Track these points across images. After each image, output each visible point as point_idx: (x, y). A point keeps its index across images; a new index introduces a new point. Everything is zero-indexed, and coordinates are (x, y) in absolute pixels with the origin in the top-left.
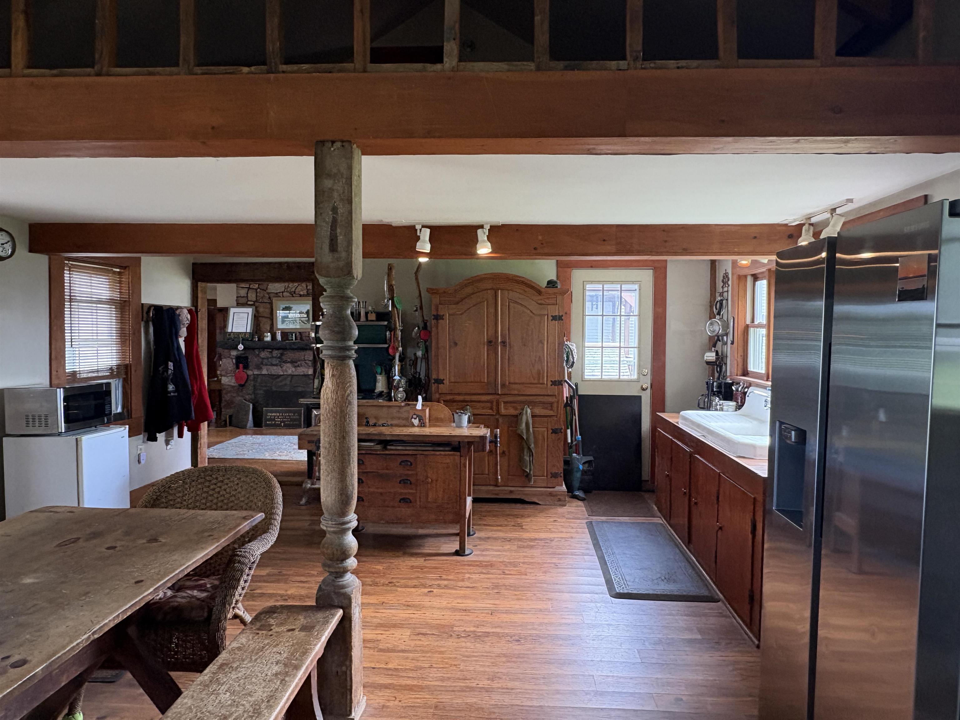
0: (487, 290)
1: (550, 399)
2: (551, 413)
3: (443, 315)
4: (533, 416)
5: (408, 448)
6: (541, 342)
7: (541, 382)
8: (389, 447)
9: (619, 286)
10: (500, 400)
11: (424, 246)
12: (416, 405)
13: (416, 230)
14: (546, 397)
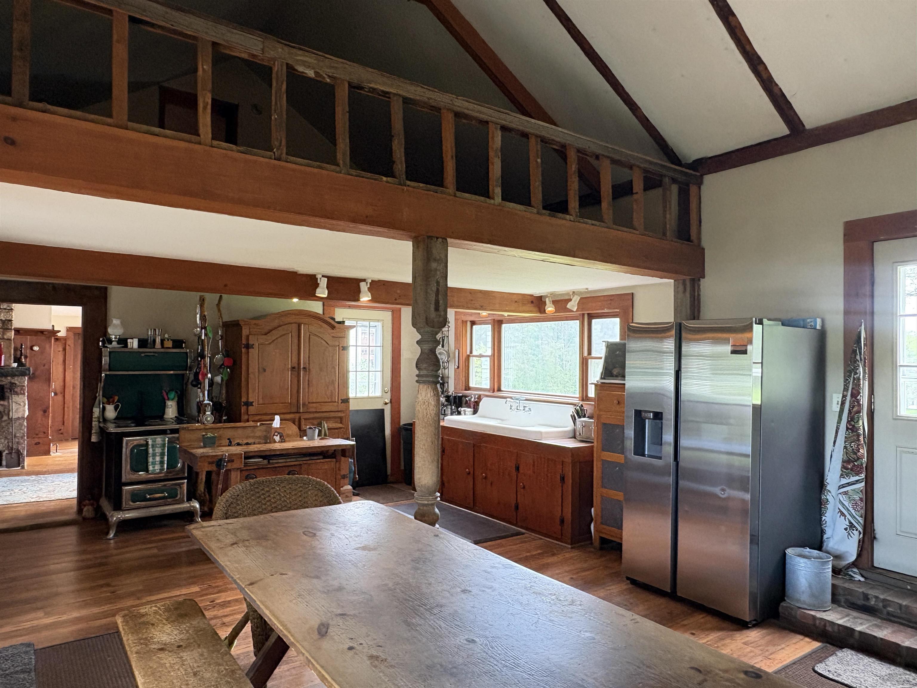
0: (291, 323)
1: (340, 414)
2: (340, 425)
3: (253, 344)
4: (328, 429)
5: (280, 461)
6: (334, 368)
7: (333, 400)
8: (271, 461)
9: (368, 323)
10: (302, 418)
11: (322, 292)
12: (272, 424)
13: (317, 279)
14: (337, 413)
